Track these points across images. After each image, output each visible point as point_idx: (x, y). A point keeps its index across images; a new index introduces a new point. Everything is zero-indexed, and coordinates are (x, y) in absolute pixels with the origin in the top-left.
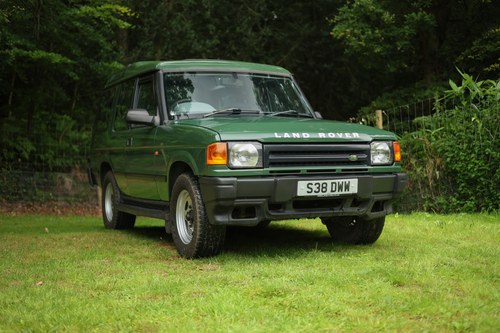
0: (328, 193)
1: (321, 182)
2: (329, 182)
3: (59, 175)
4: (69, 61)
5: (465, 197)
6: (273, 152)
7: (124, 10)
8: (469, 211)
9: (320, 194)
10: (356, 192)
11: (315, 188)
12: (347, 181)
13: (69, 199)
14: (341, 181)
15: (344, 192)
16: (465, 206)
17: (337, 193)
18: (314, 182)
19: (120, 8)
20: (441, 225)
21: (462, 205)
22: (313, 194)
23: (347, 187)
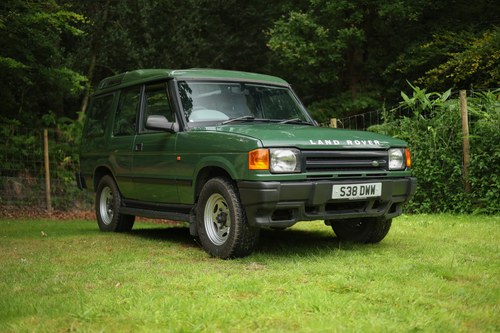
0: (358, 196)
1: (352, 186)
2: (359, 186)
3: (9, 179)
4: (24, 66)
5: (420, 200)
6: (309, 158)
7: (79, 17)
8: (425, 211)
9: (351, 197)
10: (380, 195)
11: (347, 191)
12: (373, 184)
13: (18, 202)
14: (368, 185)
15: (370, 195)
16: (422, 207)
17: (365, 196)
18: (346, 186)
19: (76, 15)
20: (426, 224)
21: (419, 207)
22: (345, 197)
23: (373, 191)
